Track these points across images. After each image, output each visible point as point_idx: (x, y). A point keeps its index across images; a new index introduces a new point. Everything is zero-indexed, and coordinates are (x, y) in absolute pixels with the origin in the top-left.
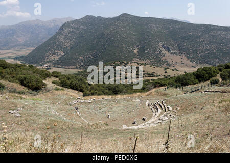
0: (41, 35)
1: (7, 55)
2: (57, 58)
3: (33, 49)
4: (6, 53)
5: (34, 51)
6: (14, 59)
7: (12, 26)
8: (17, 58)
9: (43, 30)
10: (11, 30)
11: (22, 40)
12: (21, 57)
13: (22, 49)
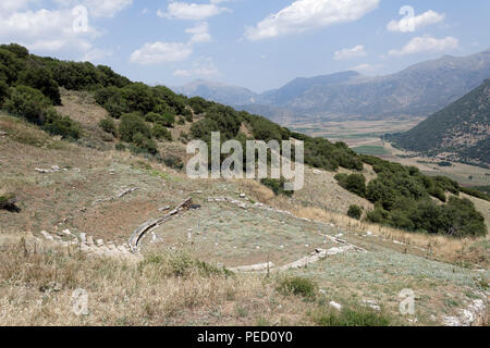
0: (448, 90)
1: (372, 130)
2: (472, 141)
3: (423, 119)
4: (373, 127)
5: (423, 123)
6: (381, 137)
7: (393, 75)
8: (386, 137)
9: (455, 78)
10: (389, 83)
11: (405, 101)
12: (395, 135)
13: (403, 119)
